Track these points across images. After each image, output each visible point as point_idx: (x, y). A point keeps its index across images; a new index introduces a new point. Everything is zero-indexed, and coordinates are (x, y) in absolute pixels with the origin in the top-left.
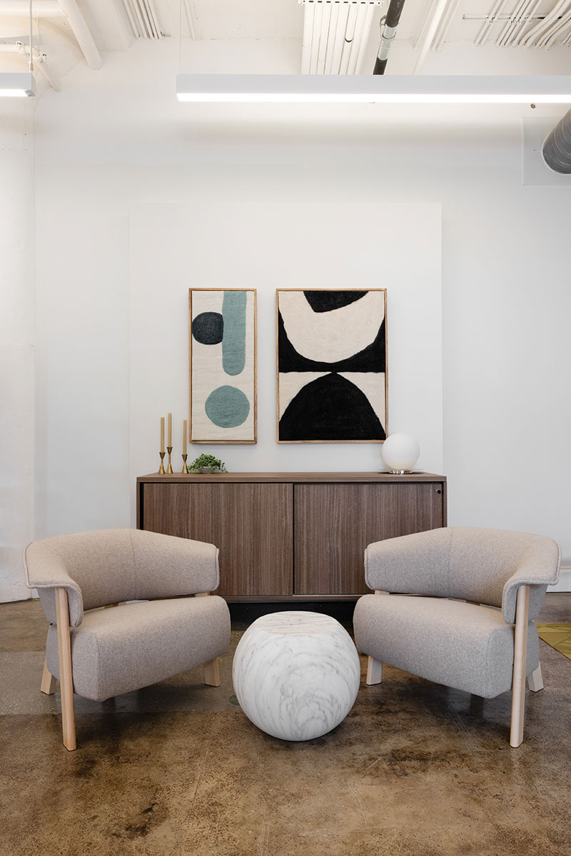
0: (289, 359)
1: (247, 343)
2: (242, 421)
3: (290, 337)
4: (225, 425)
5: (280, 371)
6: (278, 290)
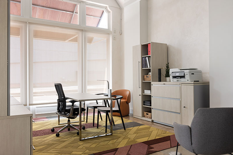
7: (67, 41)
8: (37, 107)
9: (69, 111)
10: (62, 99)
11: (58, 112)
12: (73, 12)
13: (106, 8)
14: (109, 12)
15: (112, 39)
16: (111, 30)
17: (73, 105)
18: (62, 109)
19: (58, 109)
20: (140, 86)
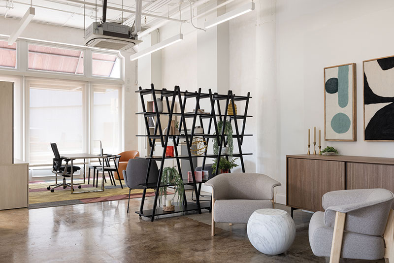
0: (370, 97)
1: (349, 92)
2: (347, 130)
3: (370, 86)
4: (339, 132)
5: (365, 104)
6: (364, 62)
7: (74, 90)
8: (34, 170)
9: (63, 169)
10: (58, 159)
11: (54, 170)
12: (78, 57)
13: (117, 54)
14: (121, 59)
15: (125, 90)
16: (124, 80)
17: (67, 163)
18: (58, 167)
19: (54, 167)
20: (147, 147)
